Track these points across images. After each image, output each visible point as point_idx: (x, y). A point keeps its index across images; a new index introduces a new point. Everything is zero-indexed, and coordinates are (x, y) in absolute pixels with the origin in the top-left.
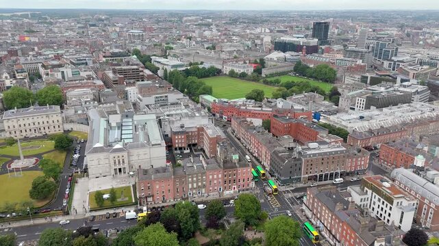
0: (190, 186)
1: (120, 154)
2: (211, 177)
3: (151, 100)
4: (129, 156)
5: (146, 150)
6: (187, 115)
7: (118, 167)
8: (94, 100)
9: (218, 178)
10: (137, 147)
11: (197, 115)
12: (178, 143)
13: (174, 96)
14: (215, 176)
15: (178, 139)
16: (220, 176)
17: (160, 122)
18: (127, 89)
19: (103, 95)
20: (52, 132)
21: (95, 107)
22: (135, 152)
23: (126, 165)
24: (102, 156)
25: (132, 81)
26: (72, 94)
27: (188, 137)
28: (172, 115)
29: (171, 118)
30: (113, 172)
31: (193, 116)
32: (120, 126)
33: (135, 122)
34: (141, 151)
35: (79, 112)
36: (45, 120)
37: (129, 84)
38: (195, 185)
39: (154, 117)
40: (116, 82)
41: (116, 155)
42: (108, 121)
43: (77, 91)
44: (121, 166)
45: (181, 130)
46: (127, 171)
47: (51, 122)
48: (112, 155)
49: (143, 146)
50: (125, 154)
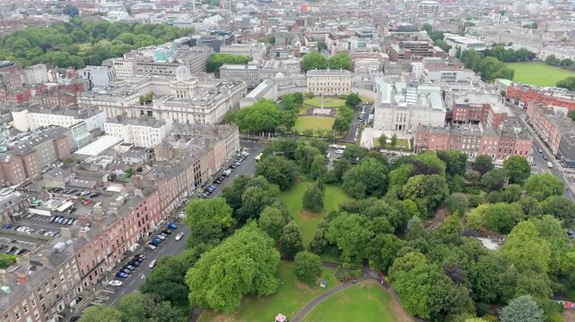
0: (463, 146)
1: (403, 112)
2: (486, 142)
3: (437, 75)
4: (411, 115)
5: (427, 113)
6: (474, 92)
7: (399, 124)
8: (379, 70)
9: (493, 145)
10: (419, 109)
11: (486, 92)
12: (459, 116)
13: (463, 74)
14: (491, 143)
15: (460, 112)
16: (496, 143)
17: (444, 94)
18: (413, 63)
19: (388, 68)
20: (341, 93)
21: (380, 76)
22: (416, 113)
23: (406, 123)
24: (387, 111)
25: (419, 57)
26: (361, 63)
27: (470, 112)
28: (458, 90)
29: (456, 93)
30: (394, 128)
31: (481, 94)
32: (405, 92)
33: (419, 92)
34: (422, 113)
35: (366, 79)
36: (338, 81)
37: (416, 60)
38: (468, 147)
39: (439, 89)
40: (402, 56)
41: (400, 112)
42: (394, 87)
43: (365, 61)
44: (402, 123)
45: (464, 103)
46: (406, 128)
47: (342, 84)
48: (396, 112)
49: (424, 108)
50: (408, 112)
